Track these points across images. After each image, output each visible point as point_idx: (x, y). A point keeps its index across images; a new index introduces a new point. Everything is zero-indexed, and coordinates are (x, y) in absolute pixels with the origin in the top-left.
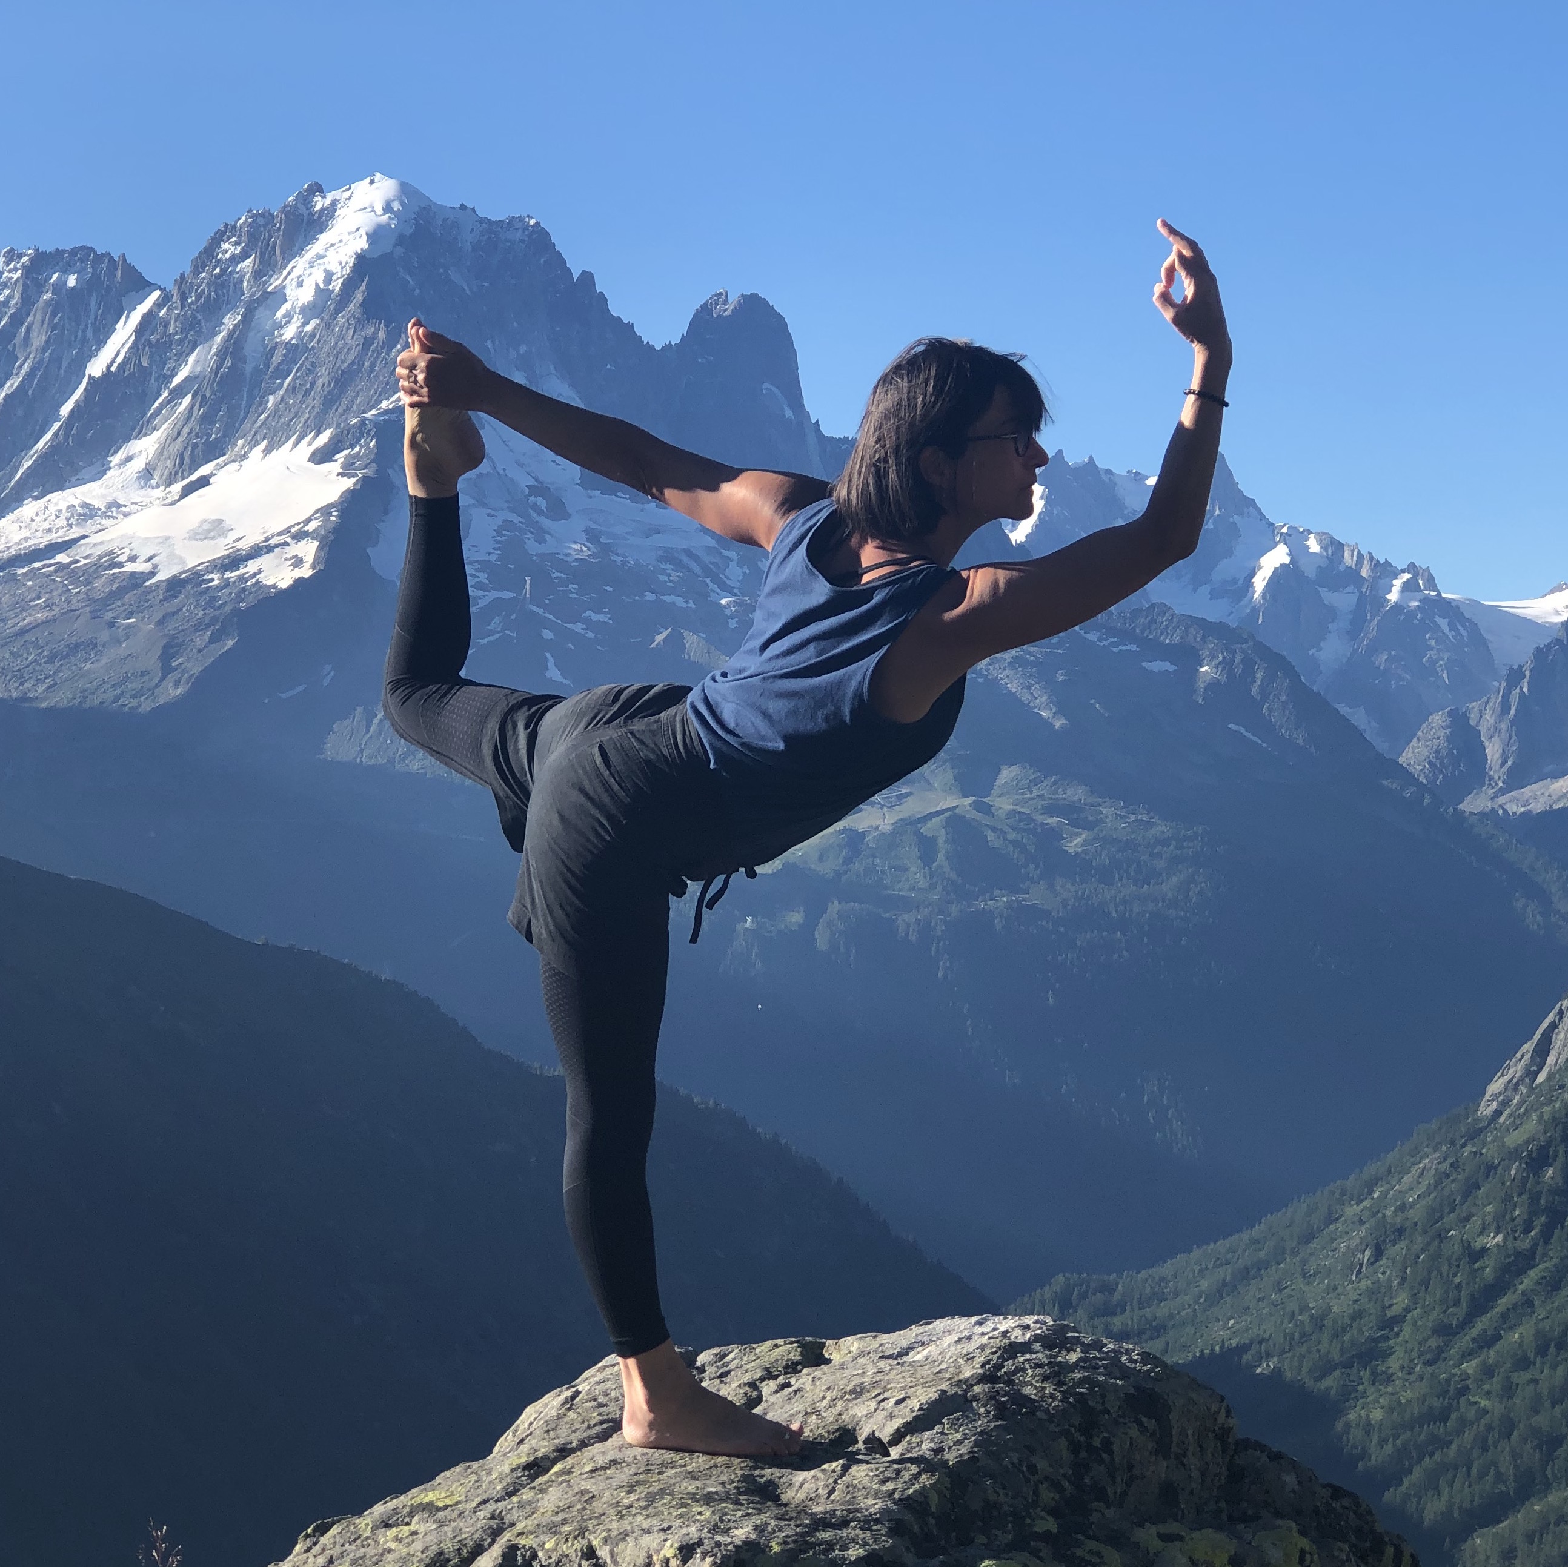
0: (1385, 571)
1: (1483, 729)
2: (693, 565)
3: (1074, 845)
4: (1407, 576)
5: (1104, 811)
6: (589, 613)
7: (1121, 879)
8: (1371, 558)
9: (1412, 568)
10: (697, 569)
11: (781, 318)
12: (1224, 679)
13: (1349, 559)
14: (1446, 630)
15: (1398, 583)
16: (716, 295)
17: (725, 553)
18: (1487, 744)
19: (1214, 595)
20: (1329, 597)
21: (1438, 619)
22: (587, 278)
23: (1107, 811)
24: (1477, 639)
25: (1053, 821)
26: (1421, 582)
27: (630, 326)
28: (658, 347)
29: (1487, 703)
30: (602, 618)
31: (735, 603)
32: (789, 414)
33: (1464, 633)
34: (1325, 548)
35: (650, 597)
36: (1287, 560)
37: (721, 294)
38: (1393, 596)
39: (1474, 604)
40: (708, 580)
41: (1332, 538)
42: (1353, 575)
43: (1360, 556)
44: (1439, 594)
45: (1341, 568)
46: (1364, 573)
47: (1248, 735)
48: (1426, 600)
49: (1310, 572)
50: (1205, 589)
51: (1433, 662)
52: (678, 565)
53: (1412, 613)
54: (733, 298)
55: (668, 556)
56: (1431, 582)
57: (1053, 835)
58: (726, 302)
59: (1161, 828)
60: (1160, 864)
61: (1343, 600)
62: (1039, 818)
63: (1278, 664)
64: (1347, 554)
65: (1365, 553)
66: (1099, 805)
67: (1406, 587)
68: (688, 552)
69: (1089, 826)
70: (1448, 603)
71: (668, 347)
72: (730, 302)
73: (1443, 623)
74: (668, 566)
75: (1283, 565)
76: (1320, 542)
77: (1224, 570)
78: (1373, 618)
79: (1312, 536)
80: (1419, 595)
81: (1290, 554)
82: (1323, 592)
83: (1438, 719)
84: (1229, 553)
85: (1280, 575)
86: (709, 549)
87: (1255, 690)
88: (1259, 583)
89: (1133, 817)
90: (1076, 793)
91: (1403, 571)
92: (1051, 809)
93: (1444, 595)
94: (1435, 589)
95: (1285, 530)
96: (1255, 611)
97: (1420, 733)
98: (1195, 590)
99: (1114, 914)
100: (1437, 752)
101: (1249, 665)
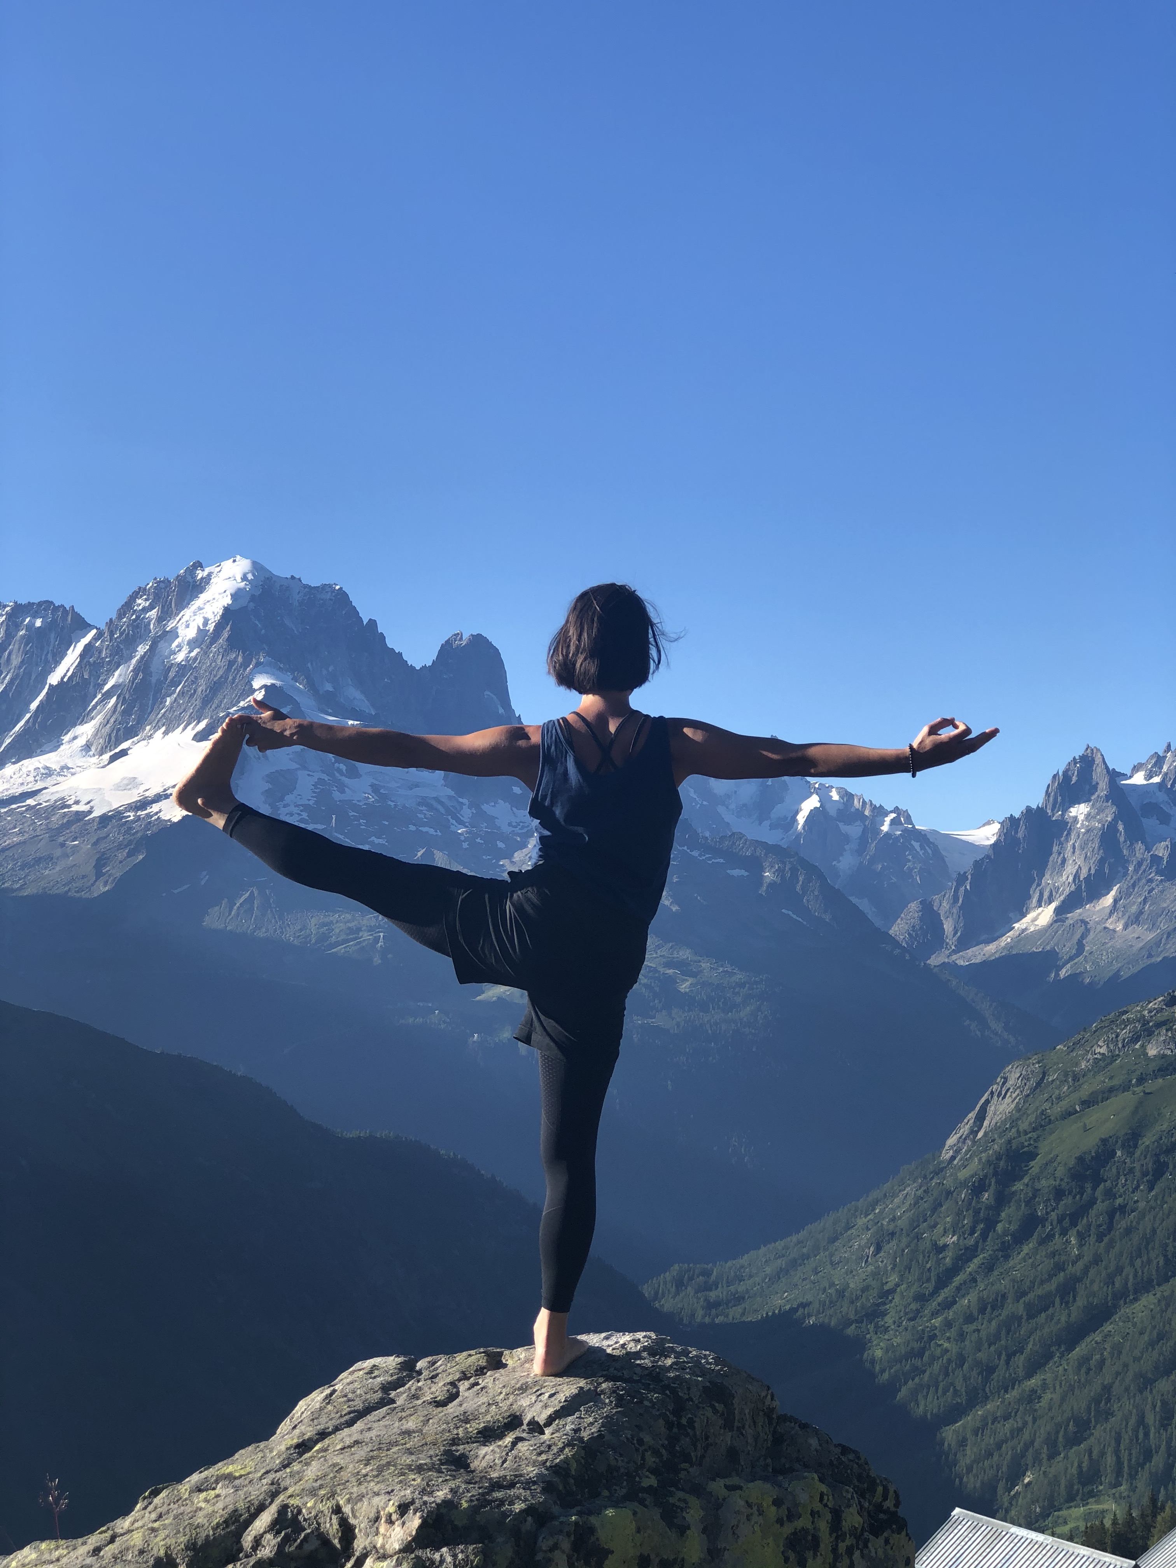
0: (880, 812)
1: (942, 912)
2: (440, 807)
3: (684, 987)
4: (893, 815)
5: (703, 965)
6: (373, 838)
7: (713, 1008)
8: (871, 804)
9: (896, 810)
10: (442, 810)
11: (496, 650)
12: (779, 881)
13: (857, 804)
14: (918, 850)
15: (888, 820)
16: (455, 635)
17: (461, 800)
18: (944, 922)
19: (773, 827)
20: (844, 828)
21: (913, 842)
22: (373, 623)
23: (705, 965)
24: (937, 854)
25: (671, 971)
26: (902, 819)
27: (400, 654)
28: (418, 668)
29: (945, 895)
30: (381, 841)
31: (467, 832)
32: (501, 711)
33: (930, 851)
34: (841, 797)
35: (412, 828)
36: (818, 805)
37: (458, 634)
38: (885, 828)
39: (935, 832)
40: (449, 817)
41: (846, 791)
42: (859, 814)
43: (864, 802)
44: (914, 827)
45: (853, 810)
46: (867, 813)
47: (795, 917)
48: (906, 830)
49: (833, 812)
50: (766, 823)
51: (911, 870)
52: (431, 808)
53: (897, 838)
54: (466, 636)
55: (424, 802)
56: (909, 819)
57: (671, 981)
58: (461, 639)
59: (740, 976)
60: (738, 999)
61: (854, 830)
62: (662, 970)
63: (812, 870)
64: (856, 801)
65: (867, 801)
66: (700, 961)
67: (893, 822)
68: (436, 799)
69: (694, 975)
70: (919, 832)
71: (424, 668)
72: (464, 639)
73: (916, 845)
74: (424, 808)
75: (816, 808)
76: (839, 793)
77: (778, 811)
78: (872, 842)
79: (834, 790)
80: (901, 827)
81: (820, 801)
82: (841, 825)
83: (914, 906)
84: (781, 800)
85: (814, 813)
86: (450, 798)
87: (798, 888)
88: (801, 818)
89: (721, 969)
90: (685, 954)
91: (891, 812)
92: (669, 965)
93: (917, 827)
94: (911, 823)
95: (817, 786)
96: (799, 835)
97: (902, 915)
98: (760, 824)
99: (710, 1032)
100: (913, 927)
101: (794, 871)
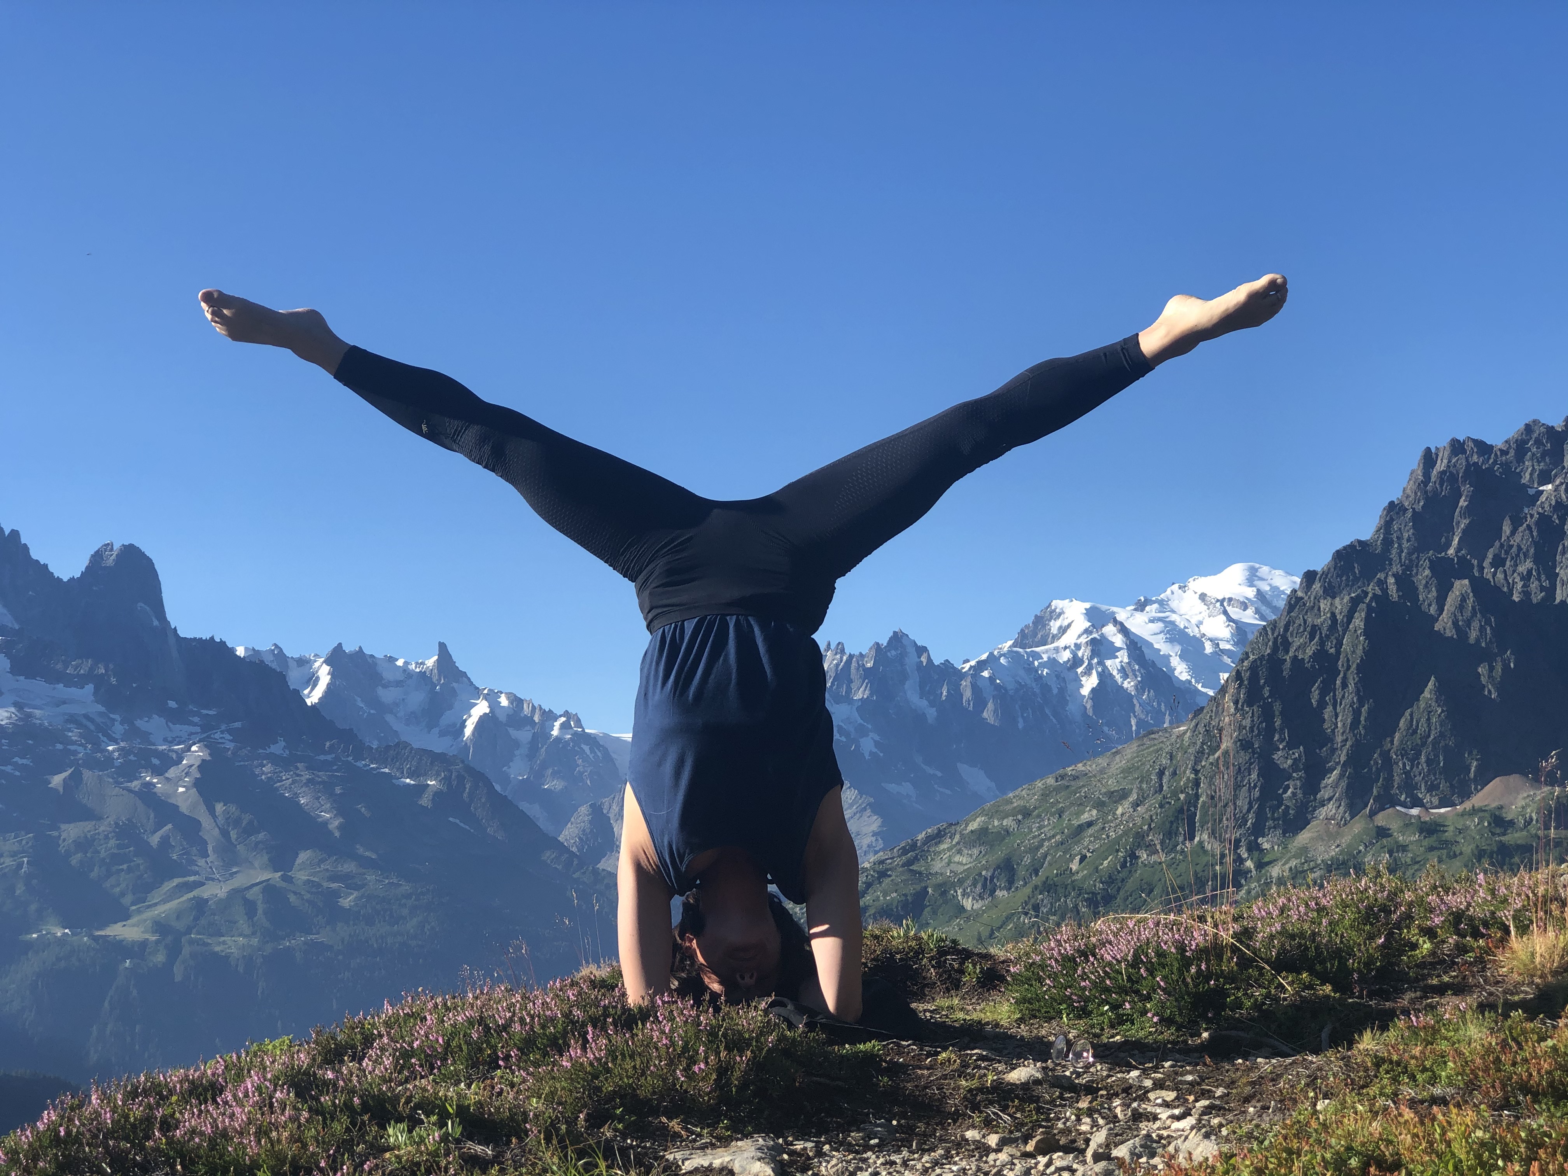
0: (549, 716)
1: (611, 815)
2: (89, 724)
3: (347, 902)
4: (563, 719)
5: (369, 878)
6: (16, 759)
7: (379, 922)
8: (541, 708)
9: (566, 714)
10: (92, 727)
11: (150, 561)
12: (445, 789)
13: (527, 710)
14: (588, 752)
15: (557, 724)
16: (105, 545)
17: (112, 716)
18: (614, 825)
19: (442, 734)
20: (514, 733)
21: (583, 746)
22: (15, 534)
23: (371, 877)
24: (607, 757)
25: (334, 885)
26: (572, 723)
27: (46, 566)
28: (65, 580)
29: (614, 798)
30: (25, 761)
31: (118, 750)
32: (156, 623)
33: (599, 754)
34: (511, 702)
35: (59, 746)
36: (487, 711)
37: (108, 544)
38: (555, 732)
39: (606, 736)
40: (100, 735)
41: (515, 696)
42: (529, 720)
43: (534, 707)
44: (583, 730)
45: (522, 715)
46: (536, 718)
47: (462, 825)
48: (575, 734)
49: (502, 718)
50: (436, 731)
51: (581, 773)
52: (80, 725)
53: (567, 743)
54: (116, 547)
55: (72, 719)
56: (578, 723)
57: (335, 894)
58: (112, 550)
59: (406, 887)
60: (405, 912)
61: (524, 736)
62: (325, 884)
63: (479, 777)
64: (525, 706)
65: (536, 705)
66: (365, 874)
67: (563, 726)
68: (86, 716)
69: (357, 888)
70: (589, 735)
71: (72, 579)
72: (115, 548)
73: (586, 748)
74: (72, 726)
75: (485, 714)
76: (508, 698)
77: (447, 718)
78: (542, 747)
79: (503, 695)
80: (570, 731)
81: (489, 707)
82: (511, 731)
83: (584, 809)
84: (450, 707)
85: (483, 719)
86: (101, 714)
87: (465, 795)
88: (468, 731)
89: (387, 881)
90: (349, 867)
91: (561, 716)
92: (334, 878)
93: (587, 731)
94: (581, 727)
95: (486, 692)
96: (466, 747)
97: (572, 819)
98: (429, 732)
99: (375, 946)
100: (584, 830)
101: (461, 778)
